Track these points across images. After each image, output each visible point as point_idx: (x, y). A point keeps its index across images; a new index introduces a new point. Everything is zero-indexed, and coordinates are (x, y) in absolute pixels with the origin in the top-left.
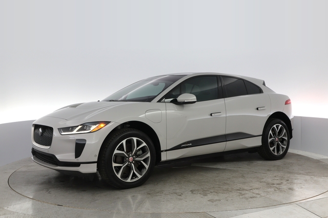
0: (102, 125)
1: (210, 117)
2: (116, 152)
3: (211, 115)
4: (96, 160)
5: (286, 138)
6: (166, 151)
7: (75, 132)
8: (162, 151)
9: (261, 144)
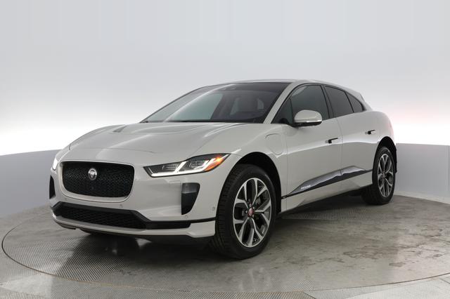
0: (219, 160)
1: (328, 144)
2: (237, 201)
3: (330, 142)
4: (214, 215)
5: (392, 173)
6: (287, 196)
7: (177, 171)
8: (282, 198)
9: (372, 183)
